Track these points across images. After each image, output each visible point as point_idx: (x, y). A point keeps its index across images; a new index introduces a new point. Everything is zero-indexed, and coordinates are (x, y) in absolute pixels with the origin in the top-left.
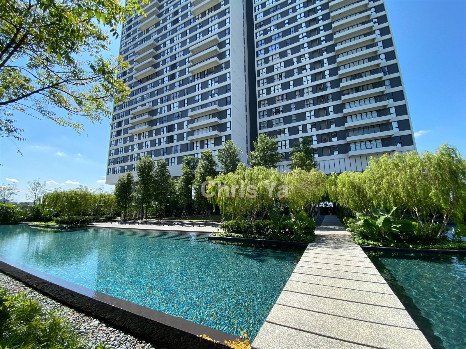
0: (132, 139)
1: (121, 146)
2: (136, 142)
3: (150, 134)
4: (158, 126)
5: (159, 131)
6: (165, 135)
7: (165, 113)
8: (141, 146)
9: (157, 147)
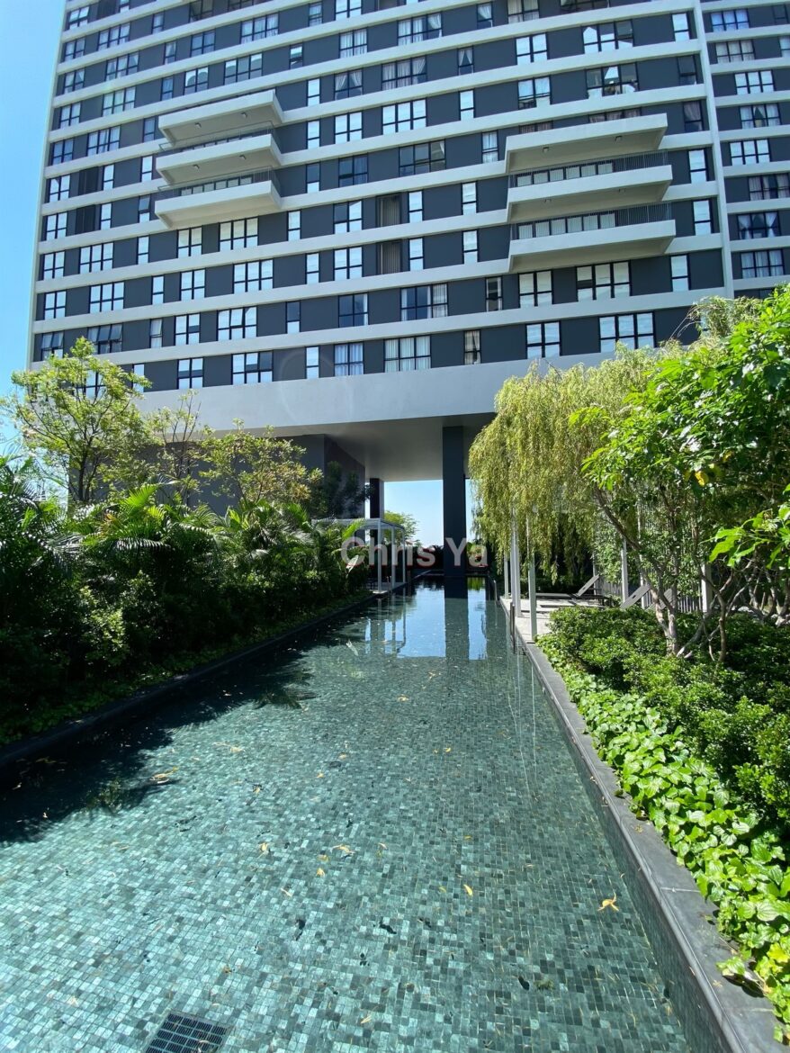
0: (164, 245)
1: (102, 275)
2: (191, 261)
3: (272, 227)
4: (315, 195)
5: (320, 220)
6: (352, 235)
7: (351, 144)
8: (220, 280)
9: (313, 288)
